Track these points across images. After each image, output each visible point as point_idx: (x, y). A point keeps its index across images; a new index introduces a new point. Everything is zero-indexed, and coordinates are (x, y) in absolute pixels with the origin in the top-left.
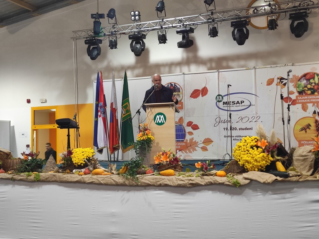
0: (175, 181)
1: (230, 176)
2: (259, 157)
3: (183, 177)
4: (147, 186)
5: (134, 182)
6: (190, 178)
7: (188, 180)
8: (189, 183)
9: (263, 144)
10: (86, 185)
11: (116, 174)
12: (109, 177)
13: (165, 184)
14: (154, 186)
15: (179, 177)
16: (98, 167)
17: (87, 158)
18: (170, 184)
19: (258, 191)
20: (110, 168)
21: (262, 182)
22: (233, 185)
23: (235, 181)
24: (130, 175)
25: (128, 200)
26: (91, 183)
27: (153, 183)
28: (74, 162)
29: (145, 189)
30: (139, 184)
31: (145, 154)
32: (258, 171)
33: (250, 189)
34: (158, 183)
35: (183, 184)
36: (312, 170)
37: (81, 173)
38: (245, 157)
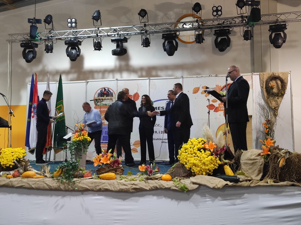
0: (117, 186)
1: (177, 181)
2: (207, 160)
3: (126, 181)
4: (85, 191)
5: (70, 187)
6: (133, 182)
7: (130, 184)
8: (132, 187)
9: (211, 146)
10: (15, 189)
11: (49, 177)
12: (42, 181)
13: (105, 189)
14: (92, 190)
15: (121, 181)
16: (29, 169)
17: (18, 159)
18: (111, 189)
19: (207, 196)
20: (43, 170)
21: (212, 187)
22: (180, 190)
23: (182, 185)
24: (66, 179)
25: (62, 206)
26: (21, 187)
27: (92, 188)
28: (2, 164)
29: (83, 194)
30: (76, 188)
31: (81, 155)
32: (206, 175)
33: (198, 194)
34: (98, 188)
35: (126, 189)
36: (261, 175)
37: (9, 176)
38: (193, 160)
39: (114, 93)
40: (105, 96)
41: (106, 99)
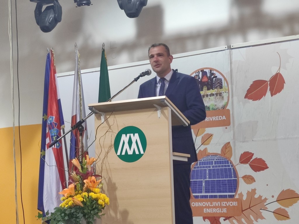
39: (225, 79)
40: (205, 88)
41: (207, 96)
